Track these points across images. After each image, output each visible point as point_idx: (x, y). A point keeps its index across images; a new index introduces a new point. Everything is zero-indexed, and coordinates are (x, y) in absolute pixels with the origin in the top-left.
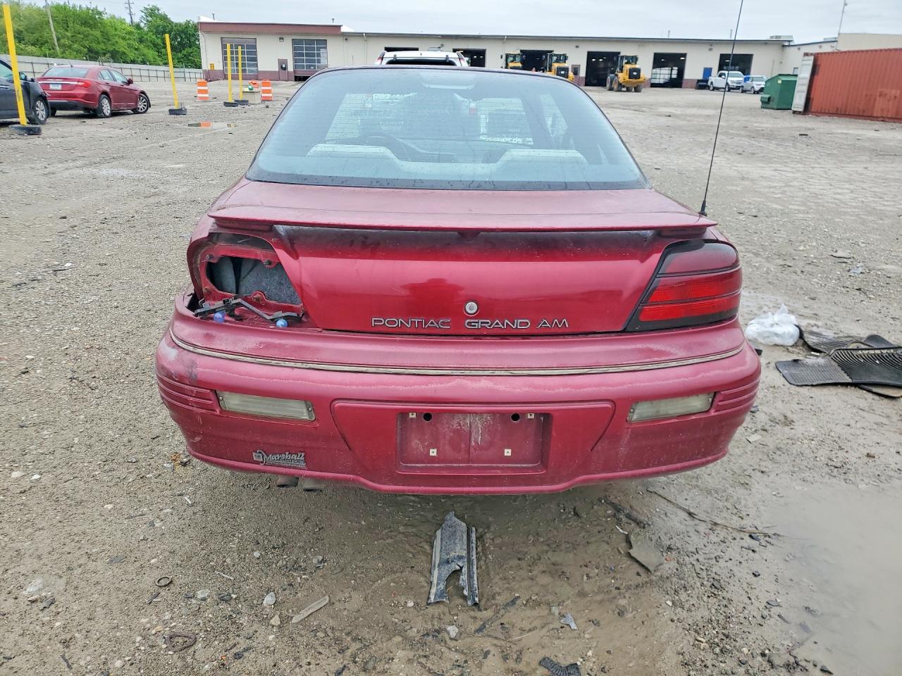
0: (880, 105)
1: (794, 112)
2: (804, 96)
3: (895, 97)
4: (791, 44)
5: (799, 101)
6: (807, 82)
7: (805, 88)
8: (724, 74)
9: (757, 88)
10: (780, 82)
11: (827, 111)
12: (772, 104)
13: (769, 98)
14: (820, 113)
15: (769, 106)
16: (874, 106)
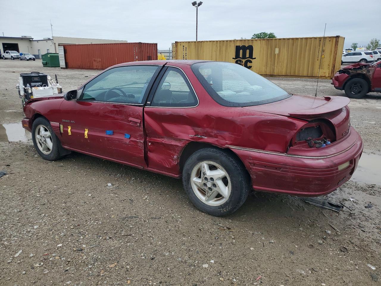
0: (95, 64)
1: (62, 68)
2: (64, 61)
3: (100, 61)
4: (33, 40)
5: (62, 63)
6: (63, 56)
7: (64, 58)
8: (9, 52)
9: (28, 58)
10: (49, 56)
11: (75, 67)
12: (48, 65)
13: (46, 63)
14: (73, 68)
15: (47, 66)
16: (93, 64)
